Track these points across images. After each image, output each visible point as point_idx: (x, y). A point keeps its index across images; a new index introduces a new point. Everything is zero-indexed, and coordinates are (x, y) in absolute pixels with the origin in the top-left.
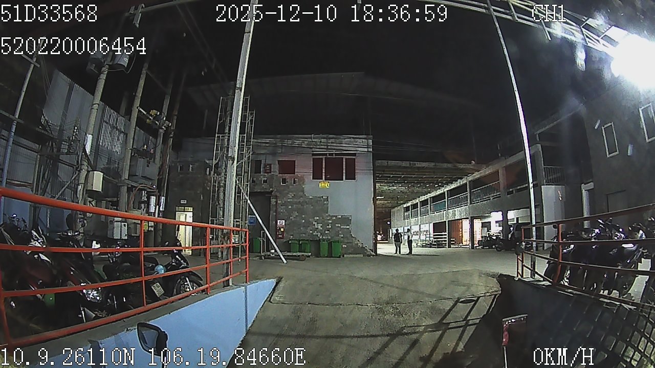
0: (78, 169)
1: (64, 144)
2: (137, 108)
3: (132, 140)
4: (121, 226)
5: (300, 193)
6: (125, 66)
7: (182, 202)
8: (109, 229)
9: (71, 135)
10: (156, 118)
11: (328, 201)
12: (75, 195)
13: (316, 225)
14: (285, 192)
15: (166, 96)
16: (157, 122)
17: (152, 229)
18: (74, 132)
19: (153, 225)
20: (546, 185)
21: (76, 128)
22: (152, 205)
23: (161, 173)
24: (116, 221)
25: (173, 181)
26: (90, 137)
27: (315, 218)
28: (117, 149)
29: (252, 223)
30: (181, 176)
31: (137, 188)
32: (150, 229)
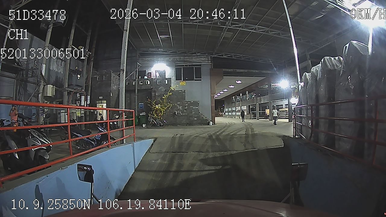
0: (38, 85)
1: (30, 72)
2: (71, 45)
3: (69, 65)
4: (65, 115)
5: (168, 89)
6: (62, 23)
7: (100, 98)
8: (58, 117)
9: (33, 66)
11: (185, 92)
12: (38, 100)
13: (178, 107)
15: (88, 37)
18: (35, 64)
19: (83, 112)
21: (36, 62)
22: (82, 101)
23: (87, 82)
24: (62, 113)
25: (94, 86)
26: (44, 66)
27: (178, 103)
28: (61, 70)
29: (141, 107)
30: (99, 83)
31: (73, 92)
32: (82, 115)
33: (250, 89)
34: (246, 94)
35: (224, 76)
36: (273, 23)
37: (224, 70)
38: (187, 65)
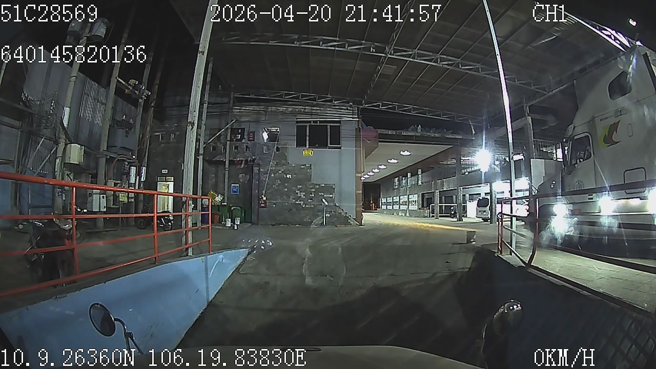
0: (56, 143)
2: (116, 78)
3: (111, 111)
4: (100, 199)
5: (283, 161)
6: (102, 37)
7: (163, 171)
8: (88, 201)
9: (48, 109)
10: (135, 87)
11: (311, 168)
12: (54, 170)
13: (299, 193)
14: (267, 160)
15: (147, 65)
16: (136, 92)
17: (133, 200)
18: (51, 106)
19: (133, 196)
20: (536, 158)
21: (53, 102)
22: (132, 176)
23: (142, 144)
24: (95, 194)
25: (154, 151)
26: (67, 110)
27: (298, 186)
28: (98, 121)
29: (235, 192)
30: (162, 145)
31: (117, 159)
32: (130, 201)
33: (425, 165)
34: (419, 175)
35: (380, 142)
36: (466, 51)
37: (380, 131)
38: (317, 121)
